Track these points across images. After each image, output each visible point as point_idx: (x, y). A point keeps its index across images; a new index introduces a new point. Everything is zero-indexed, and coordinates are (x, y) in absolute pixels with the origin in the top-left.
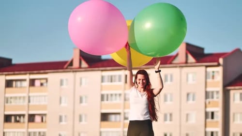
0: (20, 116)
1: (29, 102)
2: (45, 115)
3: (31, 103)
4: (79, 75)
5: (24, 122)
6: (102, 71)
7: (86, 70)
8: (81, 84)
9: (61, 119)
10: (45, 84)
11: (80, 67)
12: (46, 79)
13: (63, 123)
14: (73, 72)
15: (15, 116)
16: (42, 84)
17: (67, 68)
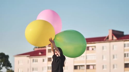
0: (82, 66)
1: (86, 58)
2: (95, 65)
3: (88, 59)
4: (112, 44)
5: (84, 69)
6: (124, 41)
7: (116, 41)
8: (113, 48)
9: (103, 67)
10: (94, 49)
11: (113, 39)
12: (95, 46)
13: (105, 69)
14: (109, 42)
15: (80, 66)
16: (93, 49)
17: (105, 40)
